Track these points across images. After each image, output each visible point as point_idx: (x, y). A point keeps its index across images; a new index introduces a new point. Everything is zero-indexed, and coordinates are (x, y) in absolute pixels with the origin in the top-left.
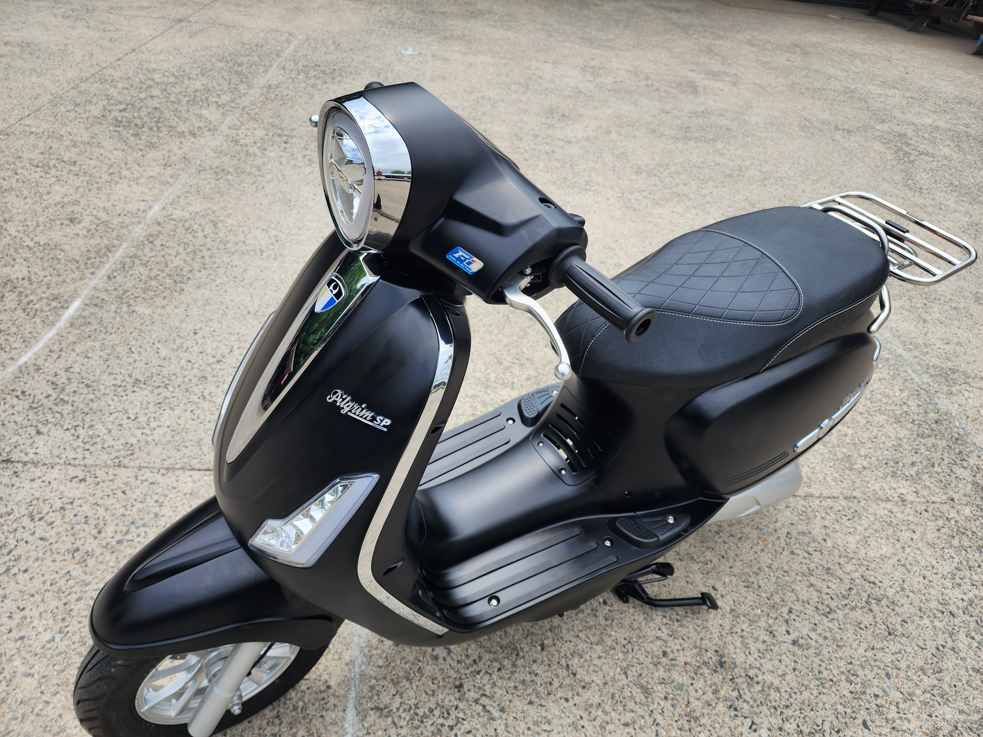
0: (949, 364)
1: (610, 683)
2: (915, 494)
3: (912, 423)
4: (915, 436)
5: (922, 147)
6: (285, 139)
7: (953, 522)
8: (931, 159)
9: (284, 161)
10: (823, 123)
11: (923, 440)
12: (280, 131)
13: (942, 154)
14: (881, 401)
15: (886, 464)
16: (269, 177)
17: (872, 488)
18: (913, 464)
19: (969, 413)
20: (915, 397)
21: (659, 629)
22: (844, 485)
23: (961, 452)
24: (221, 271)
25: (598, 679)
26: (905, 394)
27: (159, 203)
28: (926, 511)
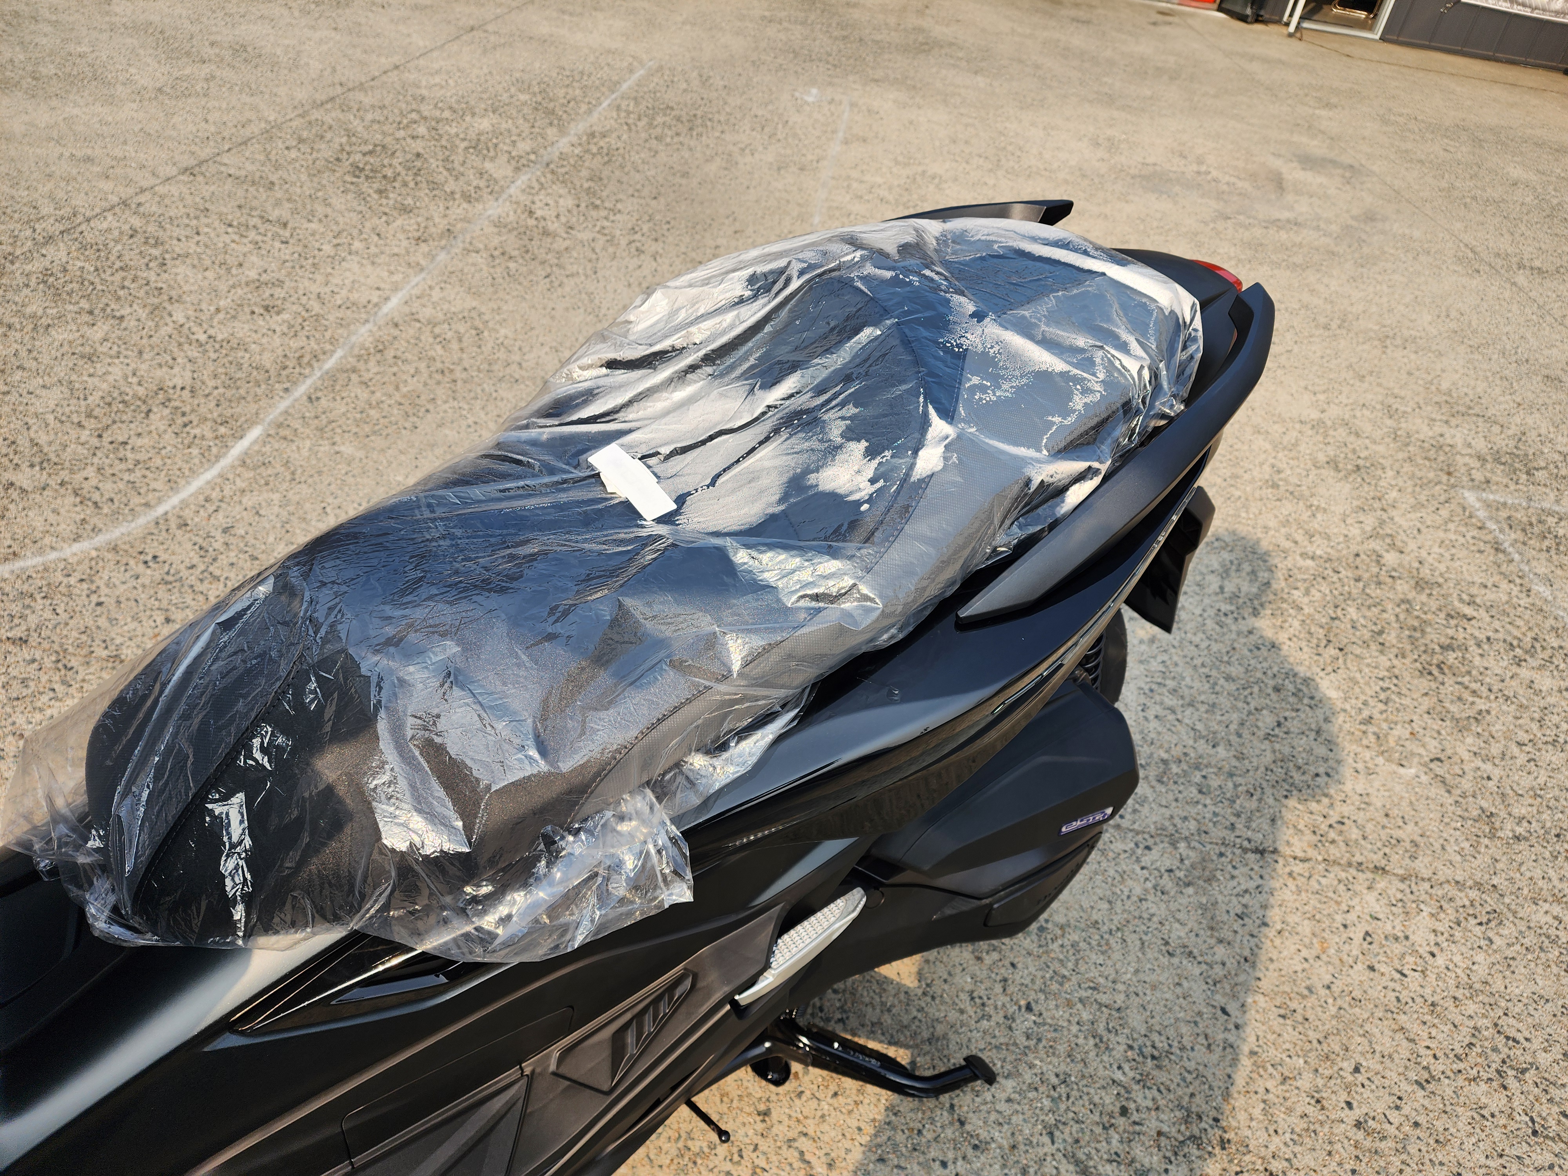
1: (1022, 1147)
21: (1119, 1068)
24: (478, 404)
25: (1001, 1137)
27: (400, 294)
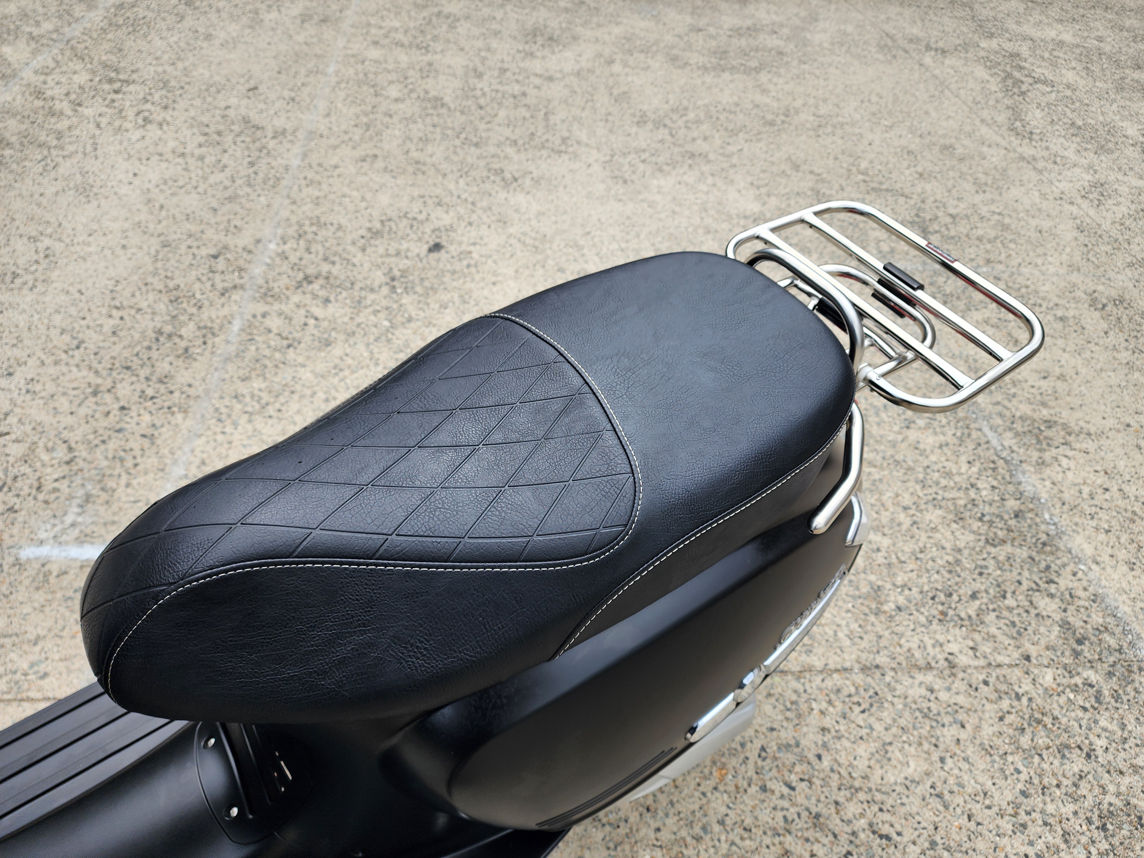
0: (1045, 412)
2: (971, 653)
3: (980, 519)
4: (982, 544)
5: (1038, 72)
6: (117, 85)
7: (1024, 700)
8: (1049, 89)
9: (104, 121)
10: (911, 41)
11: (993, 550)
12: (113, 75)
13: (1065, 81)
14: (937, 483)
15: (933, 598)
16: (71, 148)
17: (906, 645)
18: (974, 596)
19: (1066, 496)
20: (990, 472)
22: (864, 644)
23: (1048, 567)
26: (975, 469)
28: (986, 683)
